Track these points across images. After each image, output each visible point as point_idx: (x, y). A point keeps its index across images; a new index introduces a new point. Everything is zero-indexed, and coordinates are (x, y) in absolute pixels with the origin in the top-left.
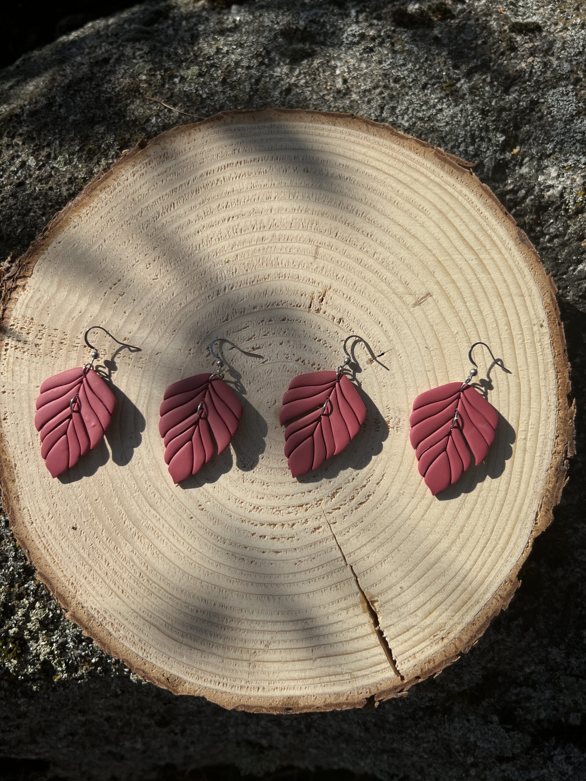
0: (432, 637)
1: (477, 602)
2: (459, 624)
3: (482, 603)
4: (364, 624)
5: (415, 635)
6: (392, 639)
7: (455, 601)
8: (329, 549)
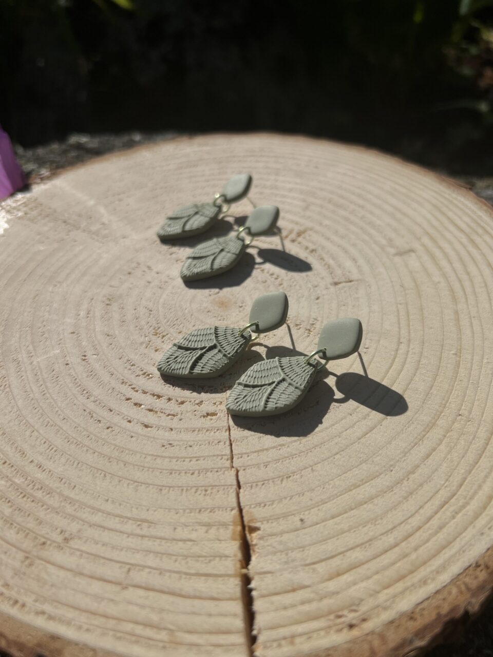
0: (332, 617)
1: (424, 582)
2: (385, 609)
3: (431, 588)
4: (227, 557)
5: (303, 603)
6: (263, 596)
7: (385, 568)
8: (217, 442)
